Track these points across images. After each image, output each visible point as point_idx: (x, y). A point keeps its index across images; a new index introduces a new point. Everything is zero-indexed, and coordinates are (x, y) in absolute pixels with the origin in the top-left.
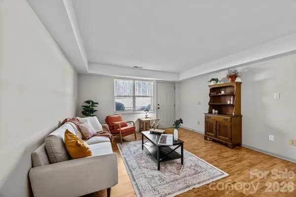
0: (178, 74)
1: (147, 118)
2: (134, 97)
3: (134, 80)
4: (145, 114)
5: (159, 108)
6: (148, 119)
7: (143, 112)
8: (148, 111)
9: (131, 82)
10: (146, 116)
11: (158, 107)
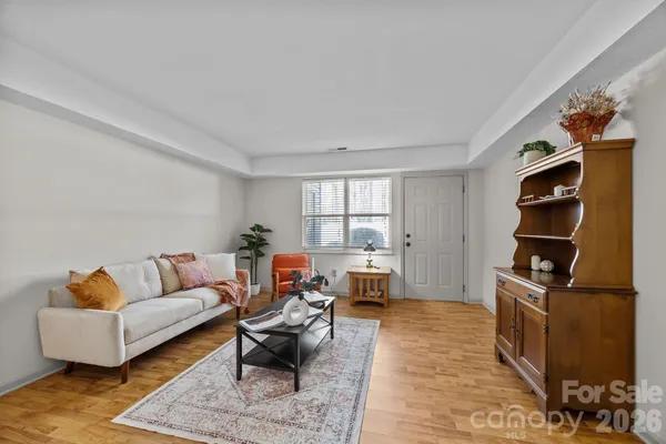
0: (465, 145)
1: (370, 266)
2: (346, 216)
3: (346, 178)
4: (367, 258)
5: (408, 245)
6: (374, 271)
7: (362, 251)
8: (373, 250)
9: (340, 184)
10: (370, 261)
11: (407, 240)
